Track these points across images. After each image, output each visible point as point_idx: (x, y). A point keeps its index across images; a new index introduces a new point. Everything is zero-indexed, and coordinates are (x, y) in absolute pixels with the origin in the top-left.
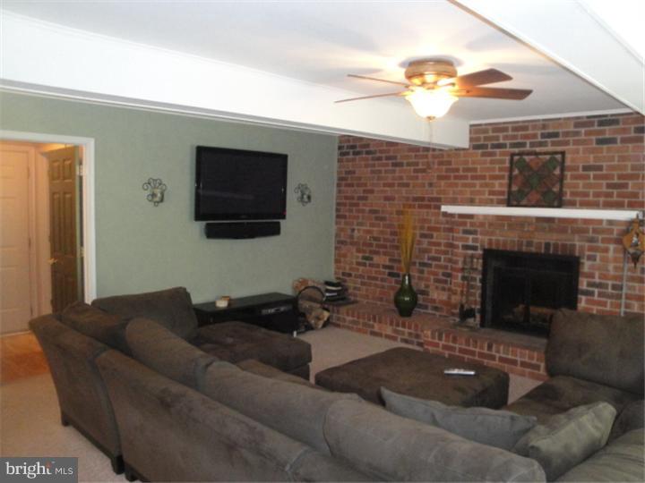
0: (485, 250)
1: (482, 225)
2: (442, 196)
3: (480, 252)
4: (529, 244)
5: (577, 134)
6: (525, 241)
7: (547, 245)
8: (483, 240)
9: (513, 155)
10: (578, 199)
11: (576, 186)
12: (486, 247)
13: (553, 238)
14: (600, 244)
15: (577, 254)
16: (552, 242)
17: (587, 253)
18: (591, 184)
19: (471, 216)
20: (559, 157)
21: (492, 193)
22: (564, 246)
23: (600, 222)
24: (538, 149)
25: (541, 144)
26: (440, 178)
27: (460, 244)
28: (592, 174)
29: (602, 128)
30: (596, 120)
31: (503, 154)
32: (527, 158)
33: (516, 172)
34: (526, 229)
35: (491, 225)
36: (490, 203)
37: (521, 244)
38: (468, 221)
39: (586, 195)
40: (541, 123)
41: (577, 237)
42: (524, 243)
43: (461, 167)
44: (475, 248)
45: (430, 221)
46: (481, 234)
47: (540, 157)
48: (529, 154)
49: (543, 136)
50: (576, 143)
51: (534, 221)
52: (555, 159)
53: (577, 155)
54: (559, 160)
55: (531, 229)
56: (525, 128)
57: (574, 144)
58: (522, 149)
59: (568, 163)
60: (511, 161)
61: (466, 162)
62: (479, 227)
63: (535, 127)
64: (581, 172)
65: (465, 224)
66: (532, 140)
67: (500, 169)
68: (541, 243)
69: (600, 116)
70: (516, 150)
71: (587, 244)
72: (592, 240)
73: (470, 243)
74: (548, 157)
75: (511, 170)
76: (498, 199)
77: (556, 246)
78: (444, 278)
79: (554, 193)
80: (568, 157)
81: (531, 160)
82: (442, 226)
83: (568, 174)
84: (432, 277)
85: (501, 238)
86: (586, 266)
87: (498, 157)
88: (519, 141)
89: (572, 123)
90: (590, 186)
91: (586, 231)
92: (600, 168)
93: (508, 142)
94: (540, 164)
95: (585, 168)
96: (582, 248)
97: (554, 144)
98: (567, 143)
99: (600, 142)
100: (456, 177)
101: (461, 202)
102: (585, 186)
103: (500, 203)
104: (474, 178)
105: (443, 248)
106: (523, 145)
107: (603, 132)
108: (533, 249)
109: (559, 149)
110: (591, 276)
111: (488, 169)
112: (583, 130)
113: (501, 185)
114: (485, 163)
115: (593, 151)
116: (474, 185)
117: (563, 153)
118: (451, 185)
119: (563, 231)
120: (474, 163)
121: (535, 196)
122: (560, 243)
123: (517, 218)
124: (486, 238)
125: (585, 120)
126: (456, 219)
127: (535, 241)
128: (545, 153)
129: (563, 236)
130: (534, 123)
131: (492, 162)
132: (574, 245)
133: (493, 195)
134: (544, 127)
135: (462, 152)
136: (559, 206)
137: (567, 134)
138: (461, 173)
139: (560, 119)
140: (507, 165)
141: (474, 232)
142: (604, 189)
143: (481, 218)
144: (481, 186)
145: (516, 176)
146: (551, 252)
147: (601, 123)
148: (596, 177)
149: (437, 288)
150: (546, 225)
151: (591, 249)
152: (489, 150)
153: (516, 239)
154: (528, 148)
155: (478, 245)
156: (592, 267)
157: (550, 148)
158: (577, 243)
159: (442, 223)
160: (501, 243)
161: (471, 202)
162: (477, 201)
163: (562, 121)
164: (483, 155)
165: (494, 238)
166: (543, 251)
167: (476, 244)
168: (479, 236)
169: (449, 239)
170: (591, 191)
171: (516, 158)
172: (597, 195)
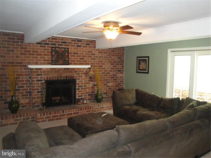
0: (45, 81)
1: (44, 72)
2: (23, 61)
3: (44, 82)
4: (61, 77)
5: (71, 43)
6: (59, 76)
7: (66, 77)
8: (44, 77)
9: (52, 48)
10: (72, 62)
11: (72, 59)
12: (46, 80)
13: (68, 74)
14: (81, 75)
15: (75, 78)
16: (68, 76)
17: (77, 78)
18: (76, 58)
19: (41, 69)
20: (67, 49)
21: (44, 60)
22: (71, 76)
23: (81, 69)
24: (60, 46)
25: (61, 45)
26: (21, 54)
27: (35, 80)
28: (76, 55)
29: (78, 42)
30: (77, 40)
31: (48, 47)
32: (57, 49)
33: (53, 53)
34: (60, 72)
35: (48, 72)
36: (44, 64)
37: (58, 77)
38: (39, 71)
39: (74, 61)
40: (61, 38)
41: (74, 73)
42: (59, 77)
43: (31, 50)
44: (41, 80)
45: (17, 72)
46: (44, 75)
47: (61, 49)
48: (58, 48)
49: (62, 42)
50: (72, 46)
51: (63, 69)
52: (66, 50)
53: (72, 50)
54: (67, 51)
55: (62, 72)
56: (56, 39)
57: (71, 46)
58: (55, 46)
59: (69, 52)
60: (52, 50)
61: (34, 49)
62: (43, 73)
63: (59, 39)
64: (73, 54)
65: (38, 72)
66: (58, 43)
67: (47, 52)
68: (64, 76)
69: (72, 38)
70: (53, 46)
71: (77, 75)
72: (78, 74)
73: (40, 79)
74: (63, 49)
75: (52, 53)
76: (47, 62)
77: (69, 76)
78: (26, 94)
79: (67, 60)
80: (69, 49)
81: (59, 50)
82: (24, 73)
83: (70, 55)
84: (20, 95)
85: (51, 76)
86: (77, 81)
87: (46, 48)
88: (54, 43)
89: (70, 40)
90: (75, 58)
91: (77, 71)
92: (78, 54)
93: (50, 43)
94: (62, 51)
95: (74, 53)
96: (76, 77)
97: (65, 45)
98: (69, 46)
99: (78, 46)
100: (29, 54)
101: (32, 64)
102: (74, 58)
103: (48, 64)
104: (37, 55)
105: (25, 82)
106: (55, 44)
107: (78, 44)
108: (62, 78)
109: (67, 47)
110: (79, 84)
111: (43, 52)
112: (73, 42)
113: (48, 58)
114: (41, 49)
115: (75, 48)
116: (37, 57)
117: (68, 48)
118: (27, 57)
119: (71, 72)
120: (37, 49)
121: (61, 62)
122: (70, 76)
123: (58, 69)
124: (46, 76)
125: (74, 39)
126: (35, 70)
127: (63, 76)
128: (63, 48)
129: (71, 74)
130: (59, 38)
131: (44, 49)
132: (74, 76)
133: (45, 61)
134: (62, 40)
135: (32, 45)
136: (68, 64)
137: (69, 43)
138: (31, 53)
139: (66, 38)
140: (50, 51)
141: (41, 75)
142: (79, 60)
143: (45, 69)
144: (40, 58)
145: (54, 55)
146: (68, 79)
147: (78, 41)
148: (77, 56)
149: (23, 98)
150: (66, 70)
151: (78, 76)
152: (43, 45)
153: (57, 76)
154: (57, 46)
155: (43, 79)
156: (79, 82)
157: (64, 47)
158: (75, 75)
159: (23, 72)
160: (51, 78)
161: (37, 64)
162: (39, 63)
163: (67, 39)
164: (40, 46)
165: (49, 76)
166: (65, 78)
167: (42, 79)
168: (43, 76)
169: (27, 78)
170: (76, 60)
171: (53, 49)
172: (77, 61)
